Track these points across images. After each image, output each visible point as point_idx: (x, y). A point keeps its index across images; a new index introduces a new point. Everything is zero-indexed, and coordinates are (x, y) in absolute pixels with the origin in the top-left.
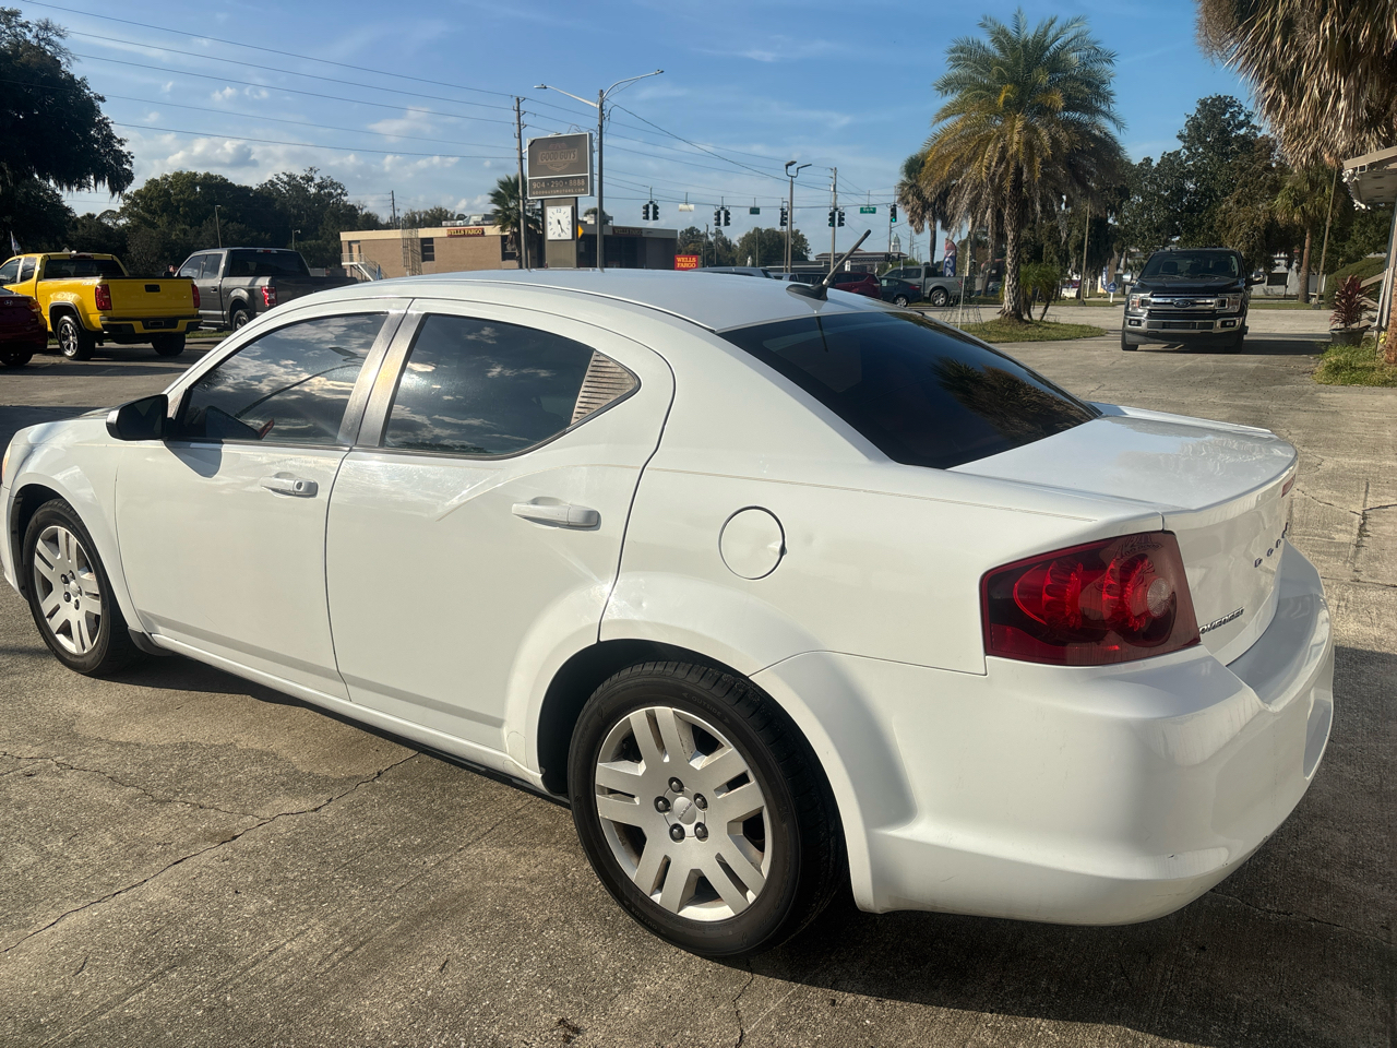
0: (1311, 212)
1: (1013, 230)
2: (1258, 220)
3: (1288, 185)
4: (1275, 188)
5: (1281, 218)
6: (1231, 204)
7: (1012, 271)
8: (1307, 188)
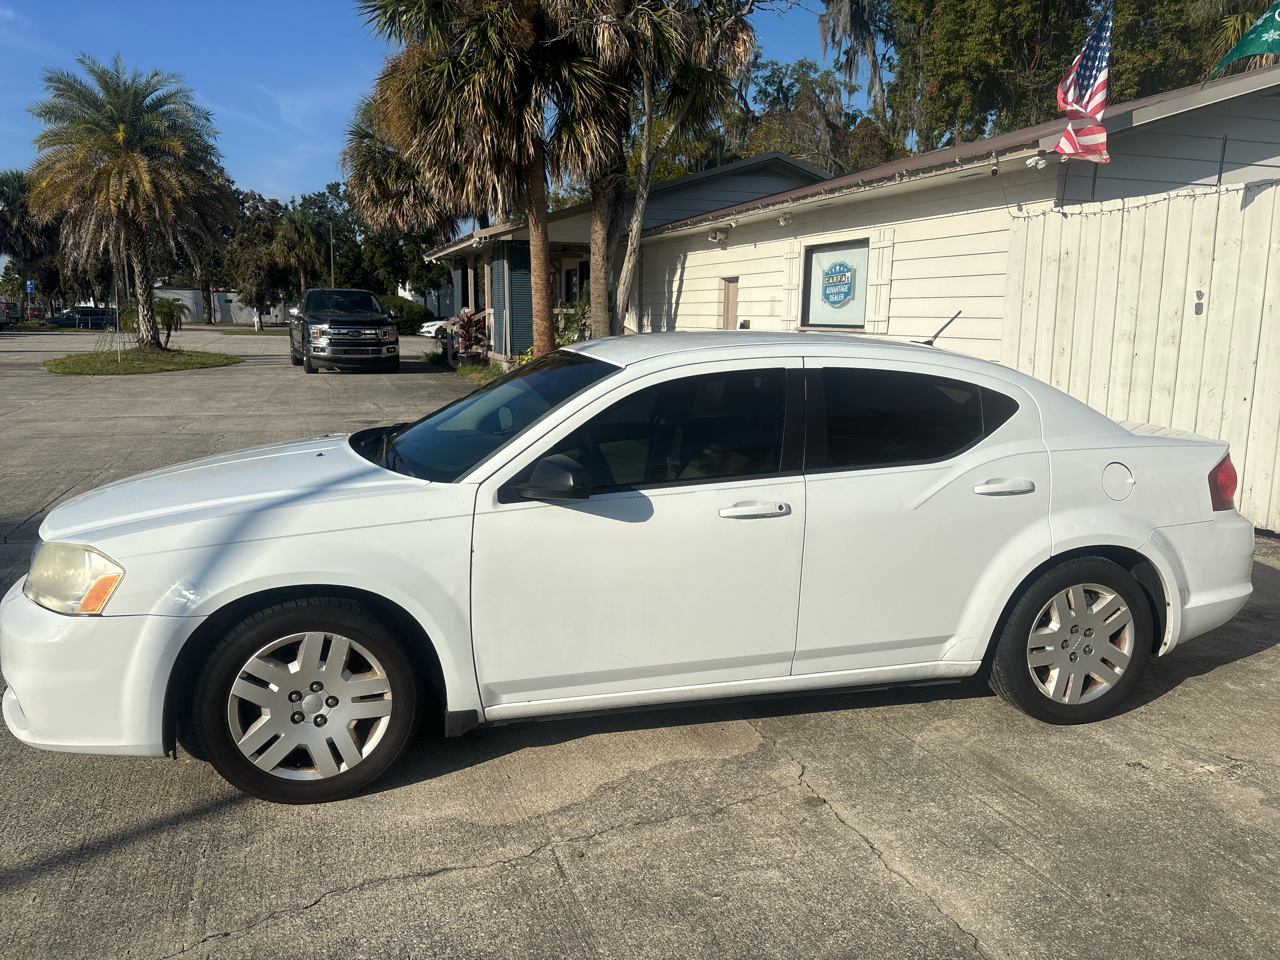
0: (303, 257)
1: (140, 262)
2: (261, 261)
3: (280, 234)
4: (270, 236)
5: (280, 260)
6: (235, 246)
7: (146, 302)
8: (296, 237)
